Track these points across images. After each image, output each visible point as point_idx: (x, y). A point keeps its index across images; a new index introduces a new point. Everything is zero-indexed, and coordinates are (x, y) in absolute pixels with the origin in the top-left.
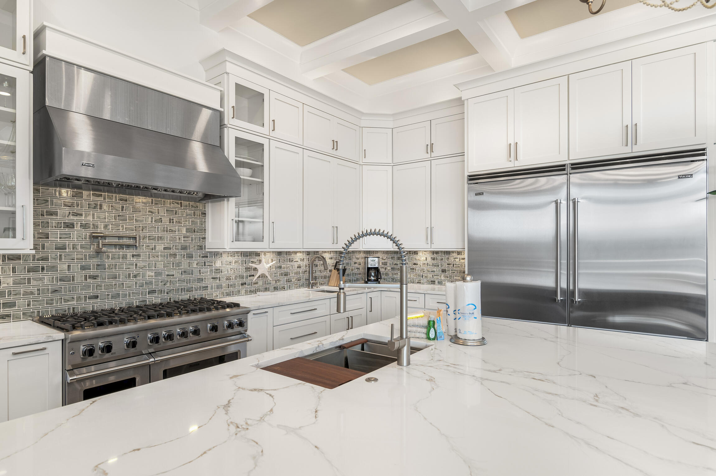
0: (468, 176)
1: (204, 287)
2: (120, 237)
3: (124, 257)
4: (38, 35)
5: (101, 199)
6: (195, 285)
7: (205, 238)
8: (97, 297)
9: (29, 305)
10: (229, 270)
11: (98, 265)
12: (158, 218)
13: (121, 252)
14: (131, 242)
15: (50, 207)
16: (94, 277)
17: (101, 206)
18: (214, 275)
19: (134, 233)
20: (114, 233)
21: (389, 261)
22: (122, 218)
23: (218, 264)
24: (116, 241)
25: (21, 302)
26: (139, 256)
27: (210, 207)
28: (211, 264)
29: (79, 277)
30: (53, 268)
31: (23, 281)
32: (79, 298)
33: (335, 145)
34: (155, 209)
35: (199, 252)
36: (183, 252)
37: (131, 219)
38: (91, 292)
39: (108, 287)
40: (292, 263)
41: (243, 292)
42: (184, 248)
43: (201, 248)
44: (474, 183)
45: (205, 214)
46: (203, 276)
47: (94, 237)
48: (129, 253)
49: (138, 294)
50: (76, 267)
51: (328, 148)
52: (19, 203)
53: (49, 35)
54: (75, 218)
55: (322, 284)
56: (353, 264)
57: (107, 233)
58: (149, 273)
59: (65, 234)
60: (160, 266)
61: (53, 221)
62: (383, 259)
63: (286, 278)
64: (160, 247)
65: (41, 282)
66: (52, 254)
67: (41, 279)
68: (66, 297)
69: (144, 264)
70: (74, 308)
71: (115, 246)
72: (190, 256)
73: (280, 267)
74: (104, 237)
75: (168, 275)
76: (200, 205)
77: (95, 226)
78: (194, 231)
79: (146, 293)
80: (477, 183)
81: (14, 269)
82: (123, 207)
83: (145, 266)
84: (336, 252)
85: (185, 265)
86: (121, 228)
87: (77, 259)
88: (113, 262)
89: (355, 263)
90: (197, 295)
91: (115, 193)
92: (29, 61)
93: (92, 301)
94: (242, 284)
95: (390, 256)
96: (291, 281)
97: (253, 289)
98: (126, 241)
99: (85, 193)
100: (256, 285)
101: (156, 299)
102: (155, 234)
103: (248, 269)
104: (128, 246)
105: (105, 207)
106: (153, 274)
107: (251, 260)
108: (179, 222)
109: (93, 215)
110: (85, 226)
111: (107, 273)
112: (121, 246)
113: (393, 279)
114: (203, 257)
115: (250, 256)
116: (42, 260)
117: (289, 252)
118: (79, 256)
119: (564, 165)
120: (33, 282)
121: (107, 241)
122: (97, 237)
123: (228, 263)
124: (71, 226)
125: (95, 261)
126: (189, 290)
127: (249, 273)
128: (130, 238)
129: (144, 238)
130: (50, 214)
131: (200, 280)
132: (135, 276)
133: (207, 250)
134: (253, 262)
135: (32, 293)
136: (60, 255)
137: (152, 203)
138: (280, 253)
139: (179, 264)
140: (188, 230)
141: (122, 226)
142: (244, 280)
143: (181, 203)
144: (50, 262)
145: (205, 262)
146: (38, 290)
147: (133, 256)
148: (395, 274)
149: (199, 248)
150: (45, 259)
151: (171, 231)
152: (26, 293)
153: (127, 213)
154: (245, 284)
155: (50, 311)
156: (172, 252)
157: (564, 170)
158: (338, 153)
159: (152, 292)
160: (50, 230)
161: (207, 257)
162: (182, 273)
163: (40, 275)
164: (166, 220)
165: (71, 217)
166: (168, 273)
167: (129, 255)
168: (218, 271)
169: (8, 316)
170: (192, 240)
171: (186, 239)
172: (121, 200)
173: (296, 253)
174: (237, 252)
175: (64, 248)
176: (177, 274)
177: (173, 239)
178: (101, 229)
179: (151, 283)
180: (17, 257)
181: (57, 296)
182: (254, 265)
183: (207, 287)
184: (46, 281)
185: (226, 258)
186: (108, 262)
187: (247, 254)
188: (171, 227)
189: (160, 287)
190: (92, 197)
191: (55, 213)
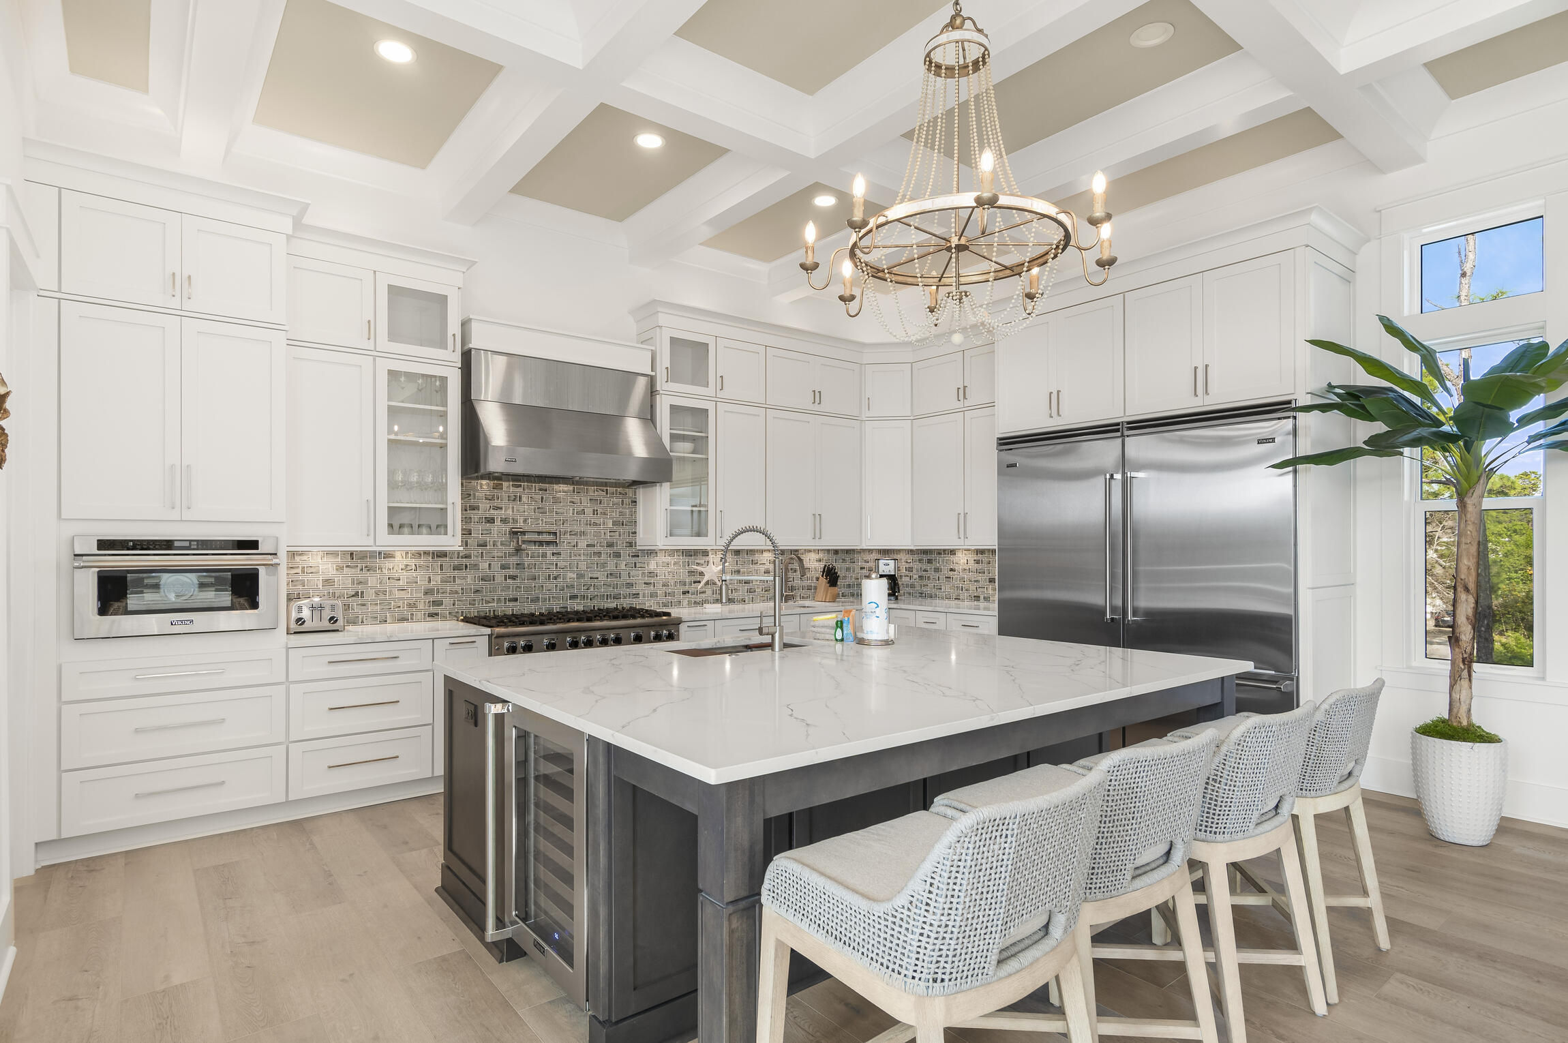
0: (997, 438)
1: (634, 594)
2: (539, 533)
3: (544, 555)
4: (465, 324)
5: (520, 490)
6: (624, 591)
7: (635, 533)
8: (516, 600)
9: (454, 605)
10: (667, 574)
11: (517, 564)
12: (580, 509)
13: (541, 550)
14: (551, 538)
15: (475, 502)
16: (513, 578)
17: (520, 497)
18: (646, 579)
19: (553, 528)
20: (534, 528)
21: (916, 566)
22: (542, 511)
23: (652, 566)
24: (535, 537)
25: (447, 601)
26: (559, 554)
27: (641, 493)
28: (642, 565)
29: (499, 578)
30: (476, 567)
31: (449, 580)
32: (499, 600)
33: (817, 396)
34: (576, 498)
35: (628, 550)
36: (609, 550)
37: (551, 511)
38: (511, 594)
39: (528, 589)
40: (756, 567)
41: (685, 603)
42: (610, 545)
43: (630, 545)
44: (1006, 450)
45: (636, 502)
46: (632, 580)
47: (514, 533)
48: (549, 550)
49: (558, 598)
50: (496, 566)
51: (807, 402)
52: (450, 501)
53: (475, 328)
54: (496, 512)
55: (803, 597)
56: (858, 570)
57: (526, 529)
58: (570, 575)
59: (486, 530)
60: (583, 566)
61: (476, 515)
62: (907, 562)
63: (747, 587)
64: (583, 544)
65: (464, 580)
66: (475, 551)
67: (465, 578)
68: (488, 599)
69: (565, 564)
70: (494, 611)
71: (535, 542)
72: (618, 555)
74: (524, 533)
75: (591, 578)
76: (630, 492)
77: (515, 521)
78: (623, 525)
79: (567, 599)
80: (1011, 449)
81: (441, 566)
82: (542, 498)
83: (566, 567)
84: (828, 551)
85: (611, 566)
86: (541, 522)
87: (497, 557)
88: (533, 561)
89: (862, 568)
90: (626, 603)
91: (535, 482)
92: (457, 358)
93: (511, 604)
94: (684, 593)
95: (916, 557)
96: (755, 591)
97: (698, 600)
98: (545, 537)
99: (505, 484)
100: (703, 595)
101: (578, 606)
102: (577, 528)
103: (691, 573)
104: (548, 543)
105: (524, 499)
106: (575, 576)
107: (696, 561)
108: (605, 514)
109: (513, 508)
110: (504, 521)
111: (527, 573)
112: (541, 543)
113: (921, 593)
114: (632, 556)
115: (694, 555)
116: (466, 557)
117: (751, 551)
118: (500, 554)
119: (1118, 424)
120: (458, 581)
121: (526, 537)
122: (516, 533)
123: (665, 564)
124: (491, 520)
125: (513, 560)
126: (617, 597)
127: (693, 579)
128: (550, 533)
129: (565, 533)
130: (474, 508)
131: (630, 585)
132: (555, 578)
133: (638, 548)
134: (698, 564)
135: (457, 592)
136: (482, 553)
137: (574, 491)
138: (737, 552)
139: (604, 565)
140: (614, 523)
141: (542, 520)
142: (686, 588)
143: (607, 490)
144: (473, 560)
145: (635, 563)
146: (462, 589)
147: (553, 554)
148: (924, 586)
149: (628, 545)
150: (467, 557)
151: (595, 524)
152: (452, 592)
153: (547, 505)
154: (688, 592)
155: (473, 612)
156: (596, 549)
157: (1118, 430)
158: (826, 406)
159: (573, 597)
161: (638, 556)
162: (607, 576)
163: (463, 573)
164: (589, 511)
165: (492, 511)
166: (592, 576)
167: (549, 553)
168: (652, 574)
169: (437, 614)
170: (620, 536)
171: (612, 534)
172: (540, 490)
173: (762, 551)
174: (678, 551)
175: (484, 545)
176: (602, 576)
177: (597, 534)
178: (520, 524)
179: (572, 586)
180: (443, 554)
181: (478, 597)
182: (700, 568)
183: (639, 594)
184: (469, 581)
185: (662, 558)
186: (527, 561)
187: (690, 553)
188: (595, 519)
189: (583, 591)
190: (512, 489)
191: (477, 508)
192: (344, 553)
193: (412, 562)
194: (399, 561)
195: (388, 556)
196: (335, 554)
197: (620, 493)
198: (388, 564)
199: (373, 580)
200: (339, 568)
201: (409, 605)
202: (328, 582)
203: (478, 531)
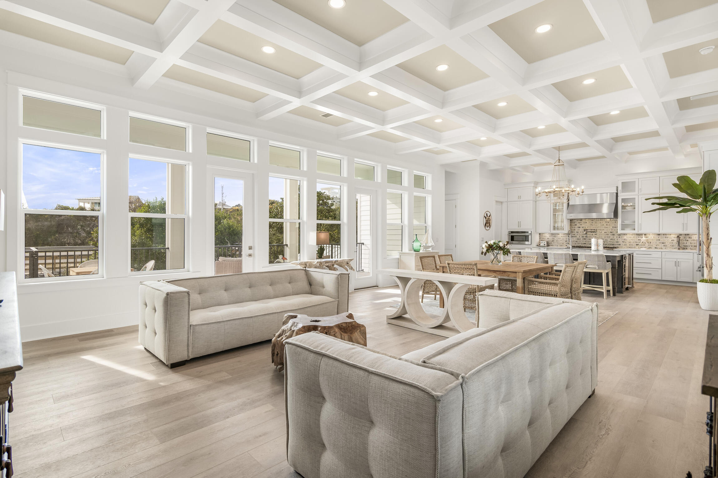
2: (591, 230)
3: (593, 235)
5: (587, 221)
8: (585, 244)
10: (630, 240)
12: (602, 224)
15: (576, 224)
16: (585, 239)
18: (623, 241)
22: (592, 225)
23: (625, 237)
26: (597, 234)
29: (582, 239)
30: (576, 237)
32: (581, 244)
34: (601, 222)
35: (617, 234)
36: (611, 234)
37: (594, 225)
38: (584, 242)
39: (588, 242)
40: (667, 239)
41: (637, 247)
46: (618, 241)
47: (585, 230)
48: (594, 233)
50: (581, 236)
52: (564, 224)
60: (603, 237)
61: (576, 226)
63: (663, 245)
64: (603, 232)
66: (576, 233)
68: (579, 243)
70: (580, 246)
71: (590, 232)
72: (614, 235)
73: (659, 240)
77: (585, 227)
78: (615, 227)
82: (592, 222)
83: (598, 237)
88: (590, 236)
90: (615, 246)
94: (636, 245)
96: (667, 246)
98: (593, 231)
102: (601, 229)
104: (594, 232)
105: (588, 223)
108: (610, 225)
110: (582, 227)
111: (588, 238)
112: (592, 232)
117: (666, 234)
118: (582, 234)
121: (587, 231)
124: (579, 228)
125: (585, 236)
126: (613, 245)
128: (594, 230)
129: (598, 230)
130: (575, 225)
133: (619, 233)
137: (601, 220)
138: (659, 234)
139: (609, 237)
140: (613, 227)
141: (592, 227)
143: (611, 219)
144: (575, 235)
145: (619, 237)
149: (617, 232)
151: (607, 227)
155: (575, 245)
156: (607, 233)
160: (575, 229)
161: (620, 235)
164: (605, 225)
165: (580, 225)
168: (625, 240)
170: (614, 230)
171: (612, 230)
172: (592, 220)
173: (670, 234)
175: (578, 232)
176: (609, 240)
177: (607, 230)
178: (587, 228)
181: (577, 243)
184: (575, 239)
185: (628, 236)
186: (588, 236)
187: (638, 235)
188: (607, 226)
190: (584, 221)
192: (551, 233)
193: (563, 235)
194: (560, 235)
195: (558, 234)
196: (549, 234)
197: (615, 220)
198: (558, 236)
199: (555, 238)
200: (550, 236)
201: (562, 243)
202: (548, 238)
203: (577, 229)
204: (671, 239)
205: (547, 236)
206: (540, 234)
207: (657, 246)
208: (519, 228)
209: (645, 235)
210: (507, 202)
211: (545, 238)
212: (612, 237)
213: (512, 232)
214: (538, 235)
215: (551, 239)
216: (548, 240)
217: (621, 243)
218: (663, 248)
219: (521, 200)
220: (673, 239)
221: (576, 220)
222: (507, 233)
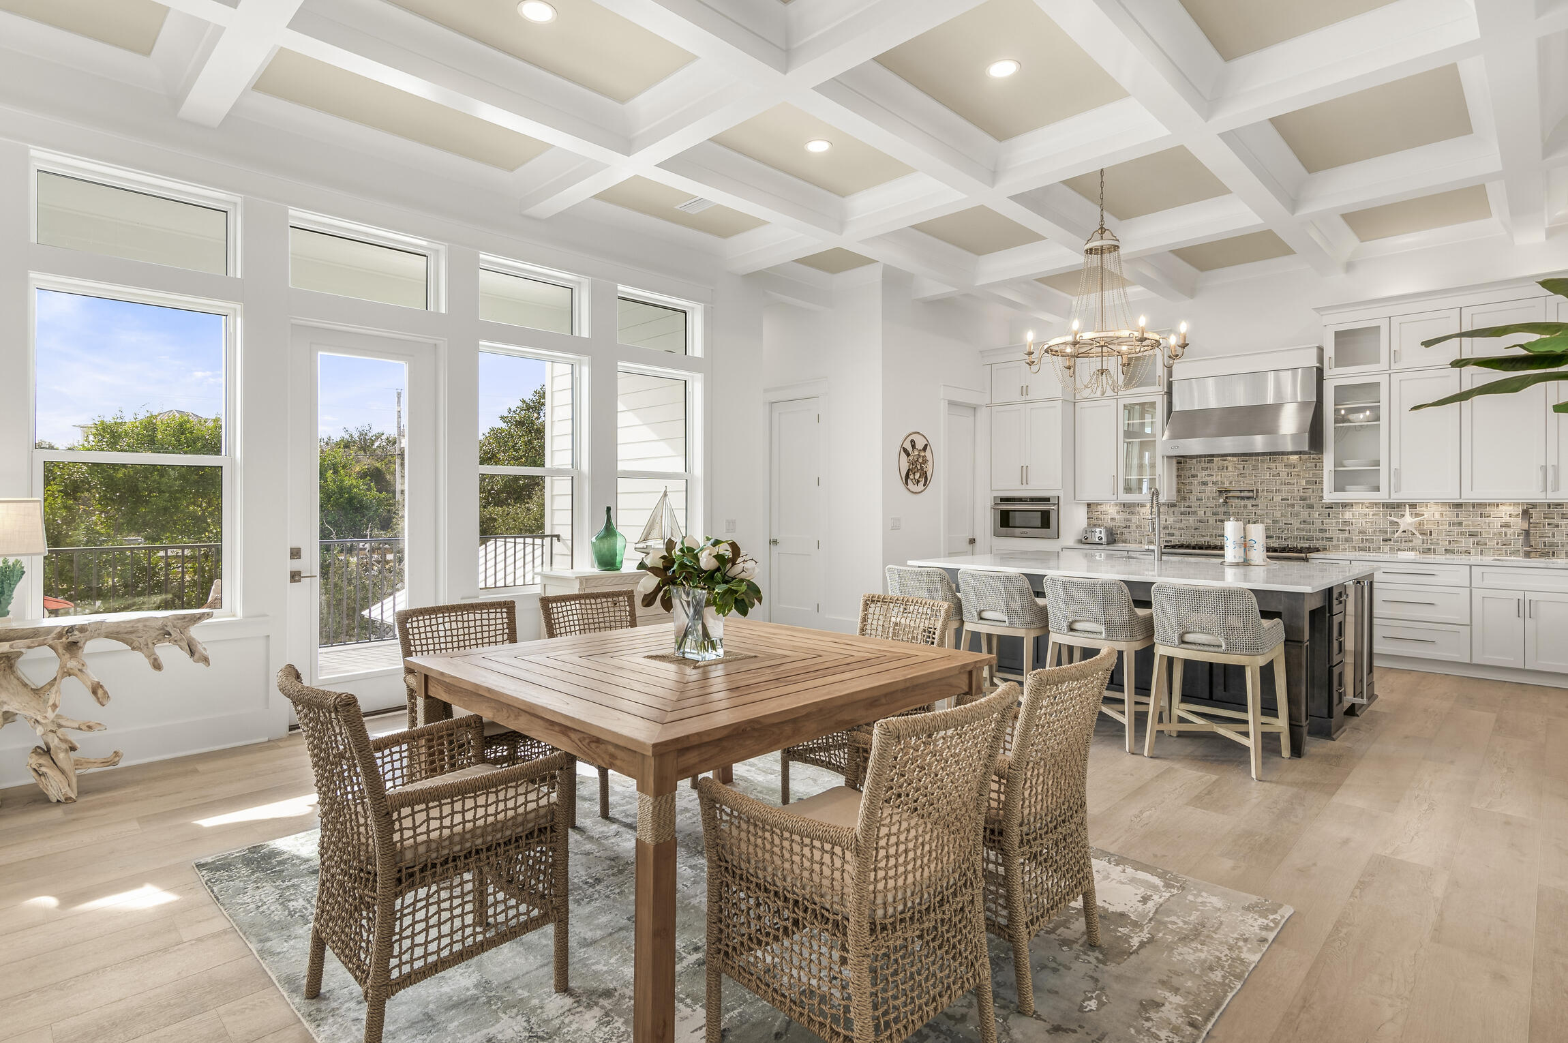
2: (1241, 491)
3: (1245, 506)
10: (1364, 523)
11: (1224, 512)
12: (1278, 473)
13: (1244, 503)
14: (1250, 494)
15: (1194, 471)
16: (1221, 521)
17: (1227, 467)
18: (1340, 526)
19: (1253, 488)
20: (1237, 488)
22: (1244, 476)
23: (1348, 515)
24: (1239, 494)
25: (1177, 533)
26: (1258, 505)
28: (1336, 515)
29: (1211, 521)
30: (1195, 513)
31: (1177, 520)
32: (1211, 535)
34: (1273, 465)
35: (1323, 503)
36: (1302, 503)
37: (1251, 476)
38: (1219, 532)
41: (1386, 549)
42: (1303, 499)
46: (1326, 527)
47: (1220, 492)
48: (1249, 503)
50: (1209, 513)
52: (1157, 474)
54: (1209, 478)
57: (1232, 488)
58: (1266, 521)
59: (1204, 490)
60: (1278, 515)
61: (1195, 480)
64: (1278, 498)
66: (1195, 504)
67: (1188, 520)
68: (1203, 534)
69: (1262, 513)
71: (1238, 497)
72: (1311, 507)
73: (1460, 524)
74: (1228, 491)
75: (1286, 524)
77: (1223, 483)
81: (1173, 512)
82: (1244, 467)
83: (1263, 515)
86: (1243, 484)
87: (1210, 507)
88: (1236, 510)
94: (1384, 540)
98: (1247, 494)
99: (1216, 460)
100: (1409, 544)
101: (1273, 543)
102: (1274, 487)
103: (1393, 523)
104: (1249, 498)
105: (1231, 467)
106: (1270, 521)
108: (1301, 475)
110: (1214, 483)
112: (1242, 498)
114: (1325, 508)
115: (1398, 507)
118: (1212, 505)
120: (1184, 522)
121: (1232, 494)
122: (1222, 491)
123: (1363, 515)
124: (1205, 484)
125: (1222, 510)
126: (1309, 539)
128: (1250, 491)
129: (1263, 490)
130: (1193, 475)
131: (1322, 531)
135: (1182, 528)
136: (1199, 504)
137: (1270, 460)
138: (1459, 505)
139: (1297, 514)
140: (1308, 482)
141: (1243, 482)
142: (1388, 536)
143: (1301, 457)
144: (1192, 509)
146: (1186, 527)
147: (1254, 506)
150: (1190, 507)
151: (1289, 483)
152: (1180, 529)
153: (1247, 472)
154: (1389, 540)
156: (1289, 502)
160: (1192, 487)
161: (1333, 508)
162: (1300, 523)
164: (1283, 474)
165: (1206, 478)
166: (1284, 522)
167: (1249, 505)
168: (1347, 523)
170: (1314, 492)
171: (1306, 491)
172: (1243, 461)
175: (1201, 499)
176: (1295, 523)
177: (1292, 491)
178: (1227, 485)
180: (1174, 505)
181: (1197, 532)
184: (1191, 522)
185: (1357, 510)
187: (1390, 505)
188: (1289, 479)
189: (1278, 533)
190: (1221, 461)
191: (1197, 476)
192: (1119, 503)
195: (1142, 506)
196: (1114, 503)
197: (1314, 459)
198: (1142, 510)
199: (1134, 519)
200: (1118, 512)
202: (1113, 519)
203: (1197, 490)
204: (1498, 522)
205: (1111, 512)
206: (1089, 505)
207: (1454, 546)
208: (1024, 487)
209: (1413, 506)
210: (990, 406)
211: (1103, 517)
212: (1304, 514)
213: (1003, 500)
214: (1085, 509)
215: (1120, 519)
216: (1109, 524)
217: (1335, 534)
218: (1472, 551)
219: (1028, 398)
220: (1507, 519)
221: (1194, 460)
222: (989, 503)
